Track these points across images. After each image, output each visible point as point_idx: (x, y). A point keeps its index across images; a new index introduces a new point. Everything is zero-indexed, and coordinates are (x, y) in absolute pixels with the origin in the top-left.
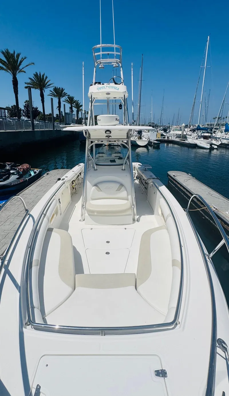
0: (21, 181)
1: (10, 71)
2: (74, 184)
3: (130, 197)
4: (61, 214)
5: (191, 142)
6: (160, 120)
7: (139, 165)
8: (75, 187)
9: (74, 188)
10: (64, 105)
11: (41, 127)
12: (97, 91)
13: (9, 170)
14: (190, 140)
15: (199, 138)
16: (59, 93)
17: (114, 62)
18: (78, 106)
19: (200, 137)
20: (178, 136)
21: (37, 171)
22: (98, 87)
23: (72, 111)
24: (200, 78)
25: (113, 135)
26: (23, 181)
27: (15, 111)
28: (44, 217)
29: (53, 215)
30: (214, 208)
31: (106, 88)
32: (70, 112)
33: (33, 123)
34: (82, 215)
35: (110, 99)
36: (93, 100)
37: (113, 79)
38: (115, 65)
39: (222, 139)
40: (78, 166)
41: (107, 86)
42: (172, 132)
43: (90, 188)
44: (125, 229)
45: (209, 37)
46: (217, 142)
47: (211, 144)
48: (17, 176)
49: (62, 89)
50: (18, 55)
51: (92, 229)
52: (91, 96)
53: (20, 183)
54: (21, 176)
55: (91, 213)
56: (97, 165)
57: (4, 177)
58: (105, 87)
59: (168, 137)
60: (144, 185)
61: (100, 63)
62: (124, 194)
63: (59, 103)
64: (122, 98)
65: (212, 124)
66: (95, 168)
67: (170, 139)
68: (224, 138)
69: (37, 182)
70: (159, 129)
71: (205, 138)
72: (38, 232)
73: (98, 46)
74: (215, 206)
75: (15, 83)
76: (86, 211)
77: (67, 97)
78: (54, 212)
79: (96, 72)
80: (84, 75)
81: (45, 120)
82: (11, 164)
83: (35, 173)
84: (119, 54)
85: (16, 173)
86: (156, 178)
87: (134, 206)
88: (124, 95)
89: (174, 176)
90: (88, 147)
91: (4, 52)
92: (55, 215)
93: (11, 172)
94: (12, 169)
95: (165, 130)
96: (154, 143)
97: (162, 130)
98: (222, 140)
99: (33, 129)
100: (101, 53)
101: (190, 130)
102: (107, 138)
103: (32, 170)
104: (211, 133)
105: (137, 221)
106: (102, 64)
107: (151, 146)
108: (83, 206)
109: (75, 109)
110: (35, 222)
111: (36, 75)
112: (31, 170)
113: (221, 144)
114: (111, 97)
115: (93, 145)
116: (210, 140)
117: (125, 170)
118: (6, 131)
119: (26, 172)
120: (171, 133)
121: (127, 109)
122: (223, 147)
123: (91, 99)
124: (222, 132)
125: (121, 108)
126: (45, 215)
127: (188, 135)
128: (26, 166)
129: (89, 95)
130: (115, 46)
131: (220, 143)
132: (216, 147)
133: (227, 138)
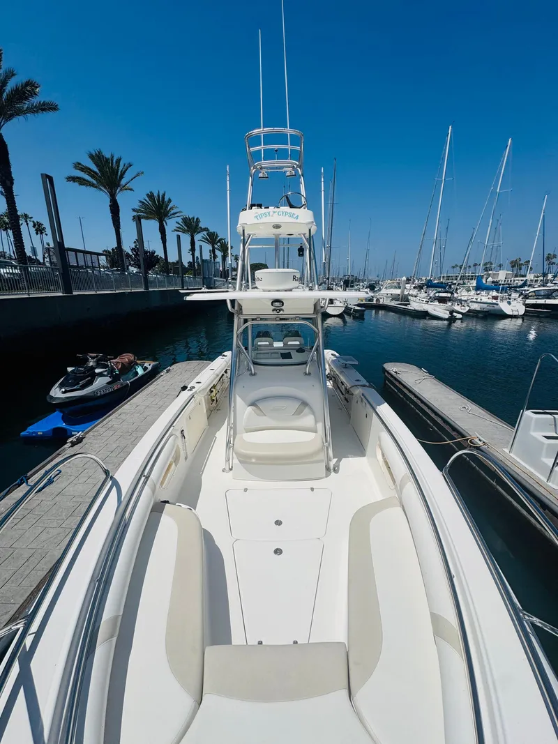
0: (116, 387)
1: (105, 188)
2: (214, 394)
3: (320, 426)
4: (186, 458)
5: (417, 309)
6: (362, 270)
7: (332, 355)
8: (215, 398)
9: (214, 400)
10: (201, 246)
11: (161, 284)
12: (256, 221)
13: (93, 368)
14: (415, 305)
15: (431, 302)
16: (191, 226)
17: (288, 166)
18: (224, 248)
19: (432, 299)
20: (395, 298)
21: (149, 365)
22: (257, 213)
23: (215, 257)
24: (434, 199)
25: (288, 309)
26: (119, 386)
27: (117, 257)
28: (145, 483)
29: (170, 465)
30: (480, 440)
31: (272, 216)
32: (211, 258)
33: (146, 278)
34: (228, 460)
35: (280, 236)
36: (246, 238)
37: (287, 198)
38: (289, 171)
39: (471, 302)
40: (221, 357)
41: (274, 212)
42: (384, 291)
43: (242, 409)
44: (312, 489)
45: (450, 127)
46: (463, 307)
47: (452, 312)
48: (108, 379)
49: (197, 219)
50: (118, 161)
51: (246, 490)
52: (243, 231)
53: (115, 391)
54: (115, 379)
55: (245, 460)
56: (255, 363)
57: (82, 383)
58: (271, 214)
59: (378, 300)
60: (343, 394)
61: (261, 168)
62: (308, 420)
63: (193, 243)
64: (304, 235)
65: (449, 277)
66: (251, 370)
67: (381, 303)
68: (474, 300)
69: (148, 386)
70: (361, 284)
71: (442, 300)
72: (126, 526)
73: (256, 131)
74: (481, 435)
75: (115, 210)
76: (234, 454)
77: (205, 233)
78: (170, 459)
79: (252, 185)
80: (230, 191)
81: (168, 273)
82: (97, 356)
83: (145, 369)
84: (298, 148)
85: (106, 373)
86: (367, 384)
87: (329, 444)
88: (310, 230)
89: (396, 372)
90: (238, 330)
91: (93, 156)
92: (174, 465)
93: (97, 371)
94: (98, 365)
95: (372, 288)
96: (356, 311)
97: (366, 288)
98: (470, 304)
99: (147, 288)
100: (262, 147)
101: (414, 288)
102: (275, 312)
103: (140, 365)
104: (452, 293)
105: (334, 470)
106: (264, 171)
107: (349, 314)
108: (228, 443)
109: (220, 254)
110: (121, 502)
111: (151, 196)
112: (137, 364)
113: (470, 311)
114: (283, 232)
115: (247, 327)
116: (450, 304)
117: (309, 374)
118: (98, 293)
119: (128, 368)
120: (382, 292)
121: (314, 256)
122: (473, 317)
123: (242, 238)
124: (468, 290)
125: (302, 255)
126: (147, 478)
127: (412, 296)
128: (127, 357)
129: (240, 230)
130: (289, 131)
131: (467, 309)
132: (459, 316)
133: (479, 300)
